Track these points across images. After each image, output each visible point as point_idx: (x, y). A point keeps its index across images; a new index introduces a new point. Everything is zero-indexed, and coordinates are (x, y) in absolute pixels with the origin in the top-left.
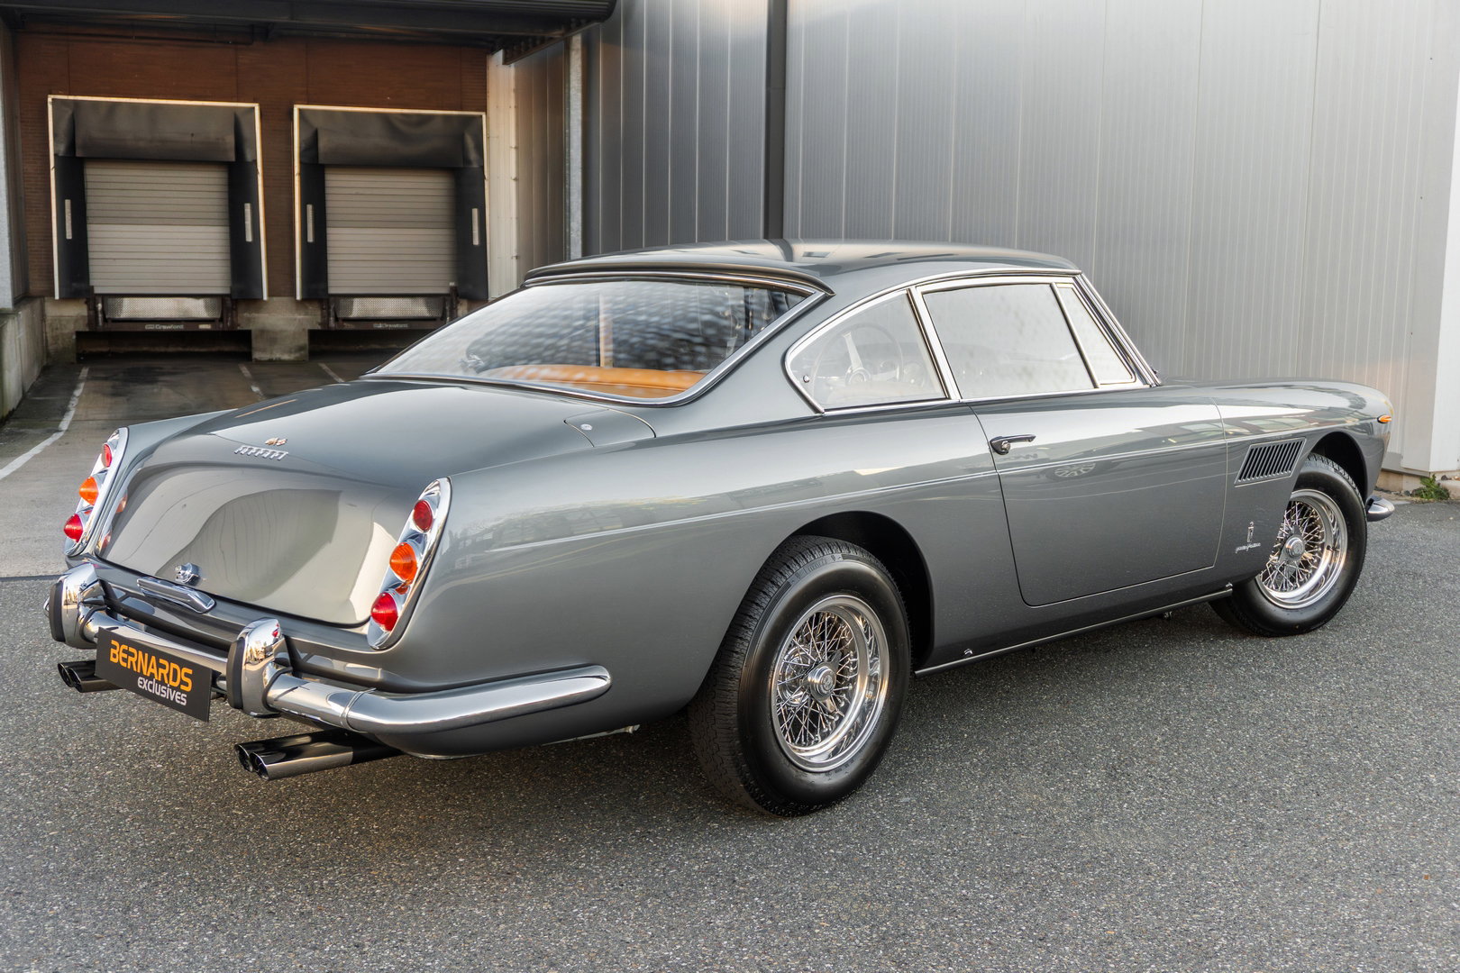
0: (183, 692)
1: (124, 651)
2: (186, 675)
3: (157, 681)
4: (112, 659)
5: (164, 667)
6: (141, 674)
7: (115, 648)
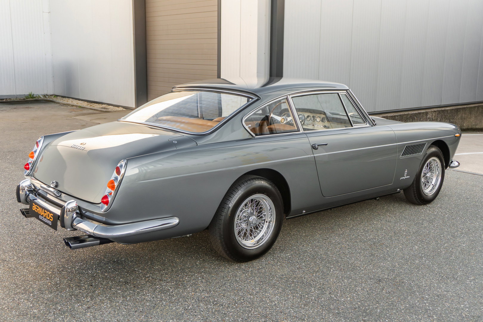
0: (50, 221)
1: (36, 207)
2: (51, 216)
3: (44, 217)
4: (33, 209)
5: (46, 213)
6: (40, 214)
7: (34, 205)
